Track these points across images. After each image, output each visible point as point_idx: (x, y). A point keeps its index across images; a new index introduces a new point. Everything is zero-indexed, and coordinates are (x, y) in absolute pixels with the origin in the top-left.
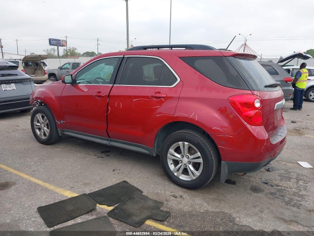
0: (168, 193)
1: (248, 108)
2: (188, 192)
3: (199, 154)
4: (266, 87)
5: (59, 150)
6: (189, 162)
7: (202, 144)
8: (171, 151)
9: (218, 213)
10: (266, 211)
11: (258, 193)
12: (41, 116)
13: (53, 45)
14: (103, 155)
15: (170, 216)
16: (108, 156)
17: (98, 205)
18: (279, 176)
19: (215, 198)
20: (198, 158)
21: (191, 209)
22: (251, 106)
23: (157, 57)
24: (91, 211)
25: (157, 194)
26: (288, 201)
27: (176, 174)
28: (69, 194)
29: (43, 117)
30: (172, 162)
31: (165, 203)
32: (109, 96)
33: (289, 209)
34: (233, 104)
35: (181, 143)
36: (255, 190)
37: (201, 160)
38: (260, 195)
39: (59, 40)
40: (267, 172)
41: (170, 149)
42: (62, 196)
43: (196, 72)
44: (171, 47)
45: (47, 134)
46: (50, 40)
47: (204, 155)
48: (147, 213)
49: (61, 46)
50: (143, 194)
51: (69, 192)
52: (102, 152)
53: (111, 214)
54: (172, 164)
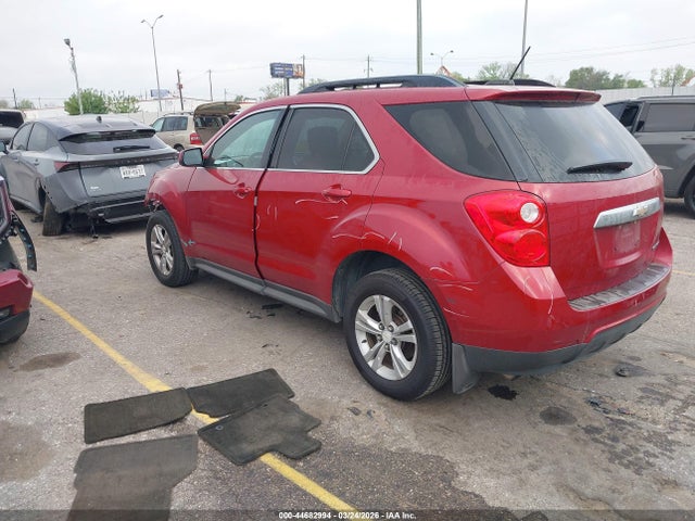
0: (346, 402)
1: (509, 224)
2: (389, 404)
3: (409, 325)
4: (572, 171)
5: (188, 297)
6: (395, 342)
7: (414, 303)
8: (363, 313)
9: (427, 458)
10: (545, 469)
11: (556, 424)
12: (160, 229)
13: (277, 76)
14: (264, 313)
15: (318, 449)
16: (273, 315)
17: (194, 412)
18: (641, 389)
19: (443, 424)
20: (410, 332)
21: (374, 441)
22: (515, 219)
23: (343, 107)
24: (174, 422)
25: (321, 403)
26: (623, 451)
27: (370, 364)
28: (155, 385)
29: (163, 232)
30: (364, 338)
31: (326, 422)
32: (257, 192)
33: (609, 471)
34: (473, 213)
35: (377, 297)
36: (554, 416)
37: (413, 338)
38: (558, 429)
39: (290, 66)
40: (614, 379)
41: (360, 311)
42: (142, 387)
43: (410, 140)
44: (378, 82)
45: (171, 266)
46: (273, 67)
47: (419, 328)
48: (276, 438)
49: (293, 77)
50: (291, 400)
51: (158, 381)
52: (264, 307)
53: (206, 432)
54: (364, 341)
